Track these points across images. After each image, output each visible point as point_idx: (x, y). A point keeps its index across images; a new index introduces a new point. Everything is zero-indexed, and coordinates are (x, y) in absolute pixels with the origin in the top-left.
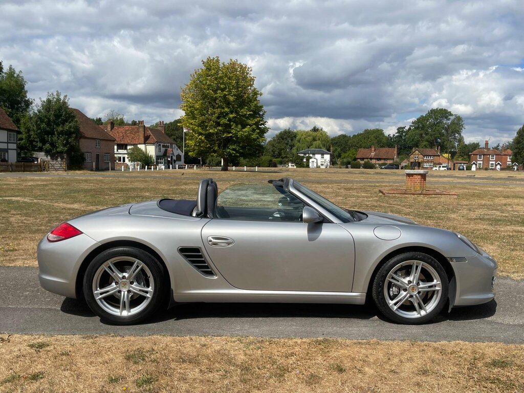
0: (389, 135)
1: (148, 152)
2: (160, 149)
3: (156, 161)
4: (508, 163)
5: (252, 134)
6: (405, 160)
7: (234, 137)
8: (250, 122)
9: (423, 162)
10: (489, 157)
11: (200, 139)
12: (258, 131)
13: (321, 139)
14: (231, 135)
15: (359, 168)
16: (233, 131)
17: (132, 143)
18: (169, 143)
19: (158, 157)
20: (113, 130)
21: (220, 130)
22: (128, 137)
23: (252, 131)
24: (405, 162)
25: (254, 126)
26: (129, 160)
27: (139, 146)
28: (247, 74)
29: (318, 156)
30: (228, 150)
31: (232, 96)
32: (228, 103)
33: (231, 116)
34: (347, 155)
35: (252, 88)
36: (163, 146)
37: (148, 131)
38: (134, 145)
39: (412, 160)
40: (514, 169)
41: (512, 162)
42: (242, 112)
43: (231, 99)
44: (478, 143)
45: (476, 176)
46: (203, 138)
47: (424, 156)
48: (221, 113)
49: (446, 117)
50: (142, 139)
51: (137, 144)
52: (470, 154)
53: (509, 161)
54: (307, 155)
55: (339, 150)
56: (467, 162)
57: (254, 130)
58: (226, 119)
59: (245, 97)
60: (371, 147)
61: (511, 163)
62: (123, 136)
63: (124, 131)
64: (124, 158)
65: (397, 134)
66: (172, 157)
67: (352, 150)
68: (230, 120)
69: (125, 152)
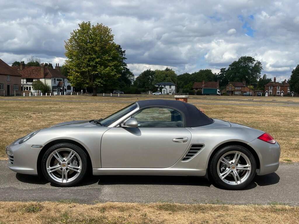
0: (215, 74)
1: (47, 84)
2: (55, 82)
3: (52, 90)
4: (288, 91)
5: (112, 72)
6: (224, 90)
7: (99, 74)
8: (110, 64)
9: (235, 91)
10: (277, 87)
11: (76, 75)
12: (115, 70)
13: (170, 76)
14: (97, 72)
15: (194, 95)
16: (99, 70)
17: (36, 78)
18: (61, 78)
19: (53, 87)
20: (24, 70)
21: (90, 70)
22: (34, 74)
23: (111, 70)
24: (224, 91)
25: (113, 67)
26: (33, 89)
27: (41, 80)
28: (109, 32)
29: (167, 87)
30: (96, 83)
31: (98, 47)
32: (95, 52)
33: (97, 60)
34: (186, 86)
35: (112, 42)
36: (57, 80)
37: (47, 70)
38: (37, 79)
39: (227, 90)
40: (292, 95)
41: (291, 91)
42: (105, 58)
43: (97, 49)
44: (271, 79)
45: (254, 100)
46: (78, 75)
47: (235, 87)
48: (90, 58)
49: (251, 62)
50: (42, 75)
51: (39, 79)
52: (265, 85)
53: (289, 91)
54: (160, 86)
55: (183, 83)
56: (263, 91)
57: (112, 70)
58: (94, 62)
59: (107, 48)
60: (202, 81)
61: (289, 92)
62: (31, 73)
63: (31, 70)
64: (30, 88)
65: (220, 73)
66: (63, 87)
67: (191, 83)
68: (96, 63)
69: (31, 83)
